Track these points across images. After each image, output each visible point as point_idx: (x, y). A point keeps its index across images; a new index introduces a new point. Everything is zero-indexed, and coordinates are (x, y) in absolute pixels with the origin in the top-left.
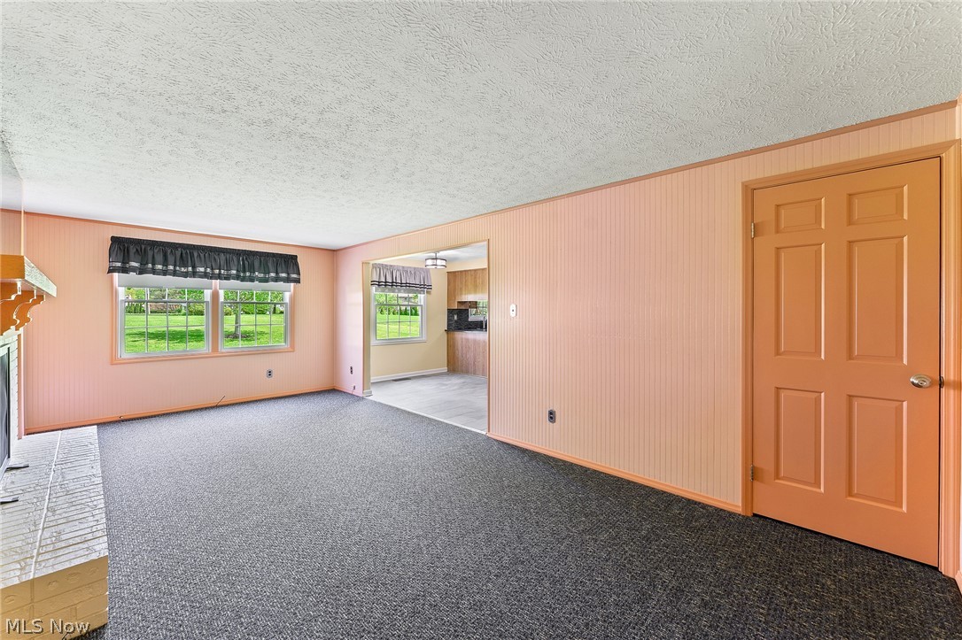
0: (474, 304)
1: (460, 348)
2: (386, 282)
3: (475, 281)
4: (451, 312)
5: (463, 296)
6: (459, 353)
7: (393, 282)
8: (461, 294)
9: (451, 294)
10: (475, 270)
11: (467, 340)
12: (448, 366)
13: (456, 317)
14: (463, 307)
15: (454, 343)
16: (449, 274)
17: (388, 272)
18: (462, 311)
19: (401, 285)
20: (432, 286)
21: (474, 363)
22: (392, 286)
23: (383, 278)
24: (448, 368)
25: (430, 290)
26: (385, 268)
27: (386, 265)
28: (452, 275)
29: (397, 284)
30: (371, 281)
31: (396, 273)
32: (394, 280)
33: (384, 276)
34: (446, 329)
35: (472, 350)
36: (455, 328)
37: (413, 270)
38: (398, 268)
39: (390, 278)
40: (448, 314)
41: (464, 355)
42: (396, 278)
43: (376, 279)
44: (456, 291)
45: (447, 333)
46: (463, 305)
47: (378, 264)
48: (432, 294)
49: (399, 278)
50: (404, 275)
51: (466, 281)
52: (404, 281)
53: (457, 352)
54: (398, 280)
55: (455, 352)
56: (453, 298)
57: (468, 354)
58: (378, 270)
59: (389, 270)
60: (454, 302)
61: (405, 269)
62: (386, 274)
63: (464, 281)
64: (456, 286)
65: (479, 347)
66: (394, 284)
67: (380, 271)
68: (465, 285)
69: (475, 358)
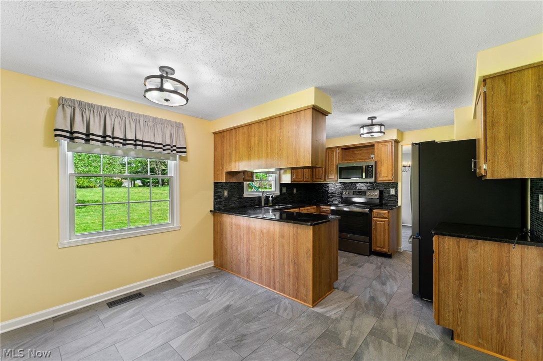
0: (249, 176)
1: (229, 236)
2: (88, 135)
3: (249, 142)
4: (218, 186)
5: (233, 164)
6: (228, 243)
7: (104, 136)
8: (230, 161)
9: (218, 161)
10: (249, 125)
11: (238, 226)
12: (214, 258)
13: (226, 193)
14: (234, 180)
15: (222, 229)
16: (216, 135)
17: (94, 116)
18: (233, 184)
19: (124, 142)
20: (185, 148)
21: (248, 261)
22: (104, 142)
23: (82, 127)
24: (215, 262)
25: (183, 154)
26: (87, 109)
27: (91, 106)
28: (220, 136)
29: (115, 140)
30: (55, 130)
31: (113, 120)
32: (109, 133)
33: (84, 124)
34: (212, 209)
35: (245, 242)
36: (225, 209)
37: (151, 120)
38: (119, 114)
39: (98, 127)
40: (215, 190)
41: (234, 248)
42: (112, 130)
43: (66, 126)
44: (225, 158)
45: (214, 215)
46: (233, 176)
47: (70, 100)
48: (188, 160)
49: (119, 130)
50: (130, 126)
51: (236, 142)
52: (130, 136)
53: (225, 242)
54: (119, 134)
55: (222, 241)
56: (221, 168)
57: (239, 246)
58: (69, 111)
59: (97, 115)
60: (222, 173)
61: (134, 117)
62: (88, 120)
63: (234, 142)
64: (225, 153)
65: (255, 239)
66: (108, 139)
67: (72, 113)
68: (236, 148)
69: (248, 255)
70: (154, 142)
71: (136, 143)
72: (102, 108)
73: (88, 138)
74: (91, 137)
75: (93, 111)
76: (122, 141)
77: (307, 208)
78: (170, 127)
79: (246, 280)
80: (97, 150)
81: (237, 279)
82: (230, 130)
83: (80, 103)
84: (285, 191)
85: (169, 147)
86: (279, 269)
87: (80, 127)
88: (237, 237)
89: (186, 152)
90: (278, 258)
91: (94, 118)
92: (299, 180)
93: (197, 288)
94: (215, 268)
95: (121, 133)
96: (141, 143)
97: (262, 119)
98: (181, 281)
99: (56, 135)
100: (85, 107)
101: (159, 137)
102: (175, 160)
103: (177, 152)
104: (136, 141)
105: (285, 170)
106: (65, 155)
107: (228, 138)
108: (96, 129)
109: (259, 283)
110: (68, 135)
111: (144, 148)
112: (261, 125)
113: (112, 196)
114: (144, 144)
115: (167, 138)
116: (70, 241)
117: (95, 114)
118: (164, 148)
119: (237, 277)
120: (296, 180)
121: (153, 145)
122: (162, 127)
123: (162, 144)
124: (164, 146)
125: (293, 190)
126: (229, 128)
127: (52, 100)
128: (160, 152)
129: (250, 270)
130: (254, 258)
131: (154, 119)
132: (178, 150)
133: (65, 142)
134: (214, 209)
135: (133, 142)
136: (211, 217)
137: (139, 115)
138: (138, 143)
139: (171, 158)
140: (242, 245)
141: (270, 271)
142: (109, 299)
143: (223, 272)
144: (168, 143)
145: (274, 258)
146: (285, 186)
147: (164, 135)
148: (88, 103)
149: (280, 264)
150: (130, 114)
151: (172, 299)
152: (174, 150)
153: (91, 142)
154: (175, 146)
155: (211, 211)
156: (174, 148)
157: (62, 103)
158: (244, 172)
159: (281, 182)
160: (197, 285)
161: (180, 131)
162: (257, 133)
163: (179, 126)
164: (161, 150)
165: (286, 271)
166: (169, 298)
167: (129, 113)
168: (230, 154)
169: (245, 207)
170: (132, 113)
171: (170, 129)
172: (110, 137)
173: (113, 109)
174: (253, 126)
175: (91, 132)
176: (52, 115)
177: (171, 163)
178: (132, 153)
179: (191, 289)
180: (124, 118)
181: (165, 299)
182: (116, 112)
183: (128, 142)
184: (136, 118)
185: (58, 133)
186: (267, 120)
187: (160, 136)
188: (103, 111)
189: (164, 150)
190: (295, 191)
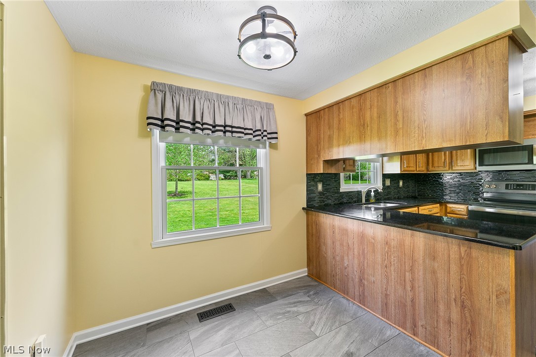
1: (329, 242)
2: (178, 121)
3: (361, 117)
4: (312, 178)
5: (334, 150)
7: (194, 123)
8: (330, 146)
9: (312, 149)
10: (361, 95)
12: (308, 266)
13: (320, 187)
14: (332, 170)
16: (309, 117)
17: (184, 101)
18: (328, 176)
19: (213, 129)
20: (277, 133)
21: (361, 280)
22: (193, 130)
23: (172, 113)
24: (309, 270)
25: (273, 141)
26: (177, 93)
27: (180, 89)
28: (314, 118)
29: (205, 126)
30: (148, 118)
31: (202, 104)
32: (198, 119)
33: (174, 110)
34: (305, 206)
35: (356, 253)
36: (320, 206)
37: (240, 102)
38: (208, 96)
39: (188, 113)
40: (307, 183)
41: (338, 258)
42: (201, 115)
43: (157, 113)
44: (322, 143)
45: (307, 214)
46: (332, 166)
47: (161, 84)
48: (278, 147)
49: (208, 115)
50: (219, 110)
51: (340, 121)
52: (220, 121)
53: (323, 248)
54: (208, 119)
55: (319, 246)
56: (316, 156)
57: (346, 258)
58: (160, 96)
59: (186, 99)
60: (318, 162)
61: (223, 100)
62: (178, 105)
63: (336, 121)
64: (322, 136)
65: (374, 251)
66: (198, 125)
67: (163, 99)
68: (339, 129)
69: (362, 272)
70: (243, 127)
71: (226, 129)
72: (192, 91)
73: (178, 126)
74: (181, 124)
75: (183, 95)
76: (211, 127)
77: (428, 207)
78: (259, 109)
79: (359, 306)
80: (187, 140)
81: (344, 301)
82: (330, 107)
83: (171, 86)
84: (389, 184)
85: (259, 133)
86: (425, 307)
87: (170, 114)
88: (342, 245)
89: (277, 138)
90: (421, 289)
91: (184, 103)
92: (411, 169)
93: (295, 309)
94: (310, 279)
95: (211, 118)
96: (230, 129)
97: (385, 82)
98: (273, 293)
99: (149, 124)
100: (175, 91)
101: (248, 121)
102: (265, 148)
103: (268, 138)
104: (225, 126)
105: (391, 156)
106: (157, 146)
107: (326, 117)
108: (186, 116)
109: (382, 316)
110: (159, 123)
111: (234, 134)
112: (384, 90)
113: (202, 187)
114: (234, 129)
115: (257, 122)
116: (164, 240)
117: (185, 98)
118: (254, 134)
119: (344, 297)
120: (406, 169)
121: (243, 130)
122: (252, 110)
123: (251, 129)
124: (254, 132)
125: (399, 183)
126: (329, 104)
127: (145, 87)
128: (250, 139)
129: (366, 294)
130: (372, 279)
131: (244, 100)
132: (269, 136)
133: (157, 131)
134: (307, 205)
135: (222, 128)
136: (303, 215)
137: (228, 97)
138: (227, 128)
139: (261, 146)
140: (350, 257)
141: (405, 306)
142: (199, 308)
143: (322, 287)
144: (259, 127)
145: (413, 288)
146: (389, 178)
147: (254, 119)
148: (178, 87)
149: (426, 299)
150: (219, 96)
151: (268, 323)
152: (265, 136)
153: (182, 130)
154: (266, 131)
155: (303, 209)
156: (265, 133)
157: (155, 88)
158: (344, 160)
159: (385, 173)
160: (294, 303)
161: (271, 113)
162: (376, 104)
163: (269, 107)
164: (251, 136)
165: (442, 314)
166: (263, 318)
167: (217, 95)
168: (330, 138)
169: (341, 204)
170: (220, 95)
171: (260, 111)
172: (199, 123)
173: (202, 92)
174: (368, 95)
175: (181, 119)
176: (145, 103)
177: (261, 152)
178: (221, 142)
179: (288, 309)
180: (213, 101)
181: (260, 321)
182: (205, 95)
183: (217, 128)
184: (224, 101)
185: (151, 122)
186: (394, 81)
187: (250, 120)
188: (192, 94)
189: (254, 137)
190: (401, 183)
